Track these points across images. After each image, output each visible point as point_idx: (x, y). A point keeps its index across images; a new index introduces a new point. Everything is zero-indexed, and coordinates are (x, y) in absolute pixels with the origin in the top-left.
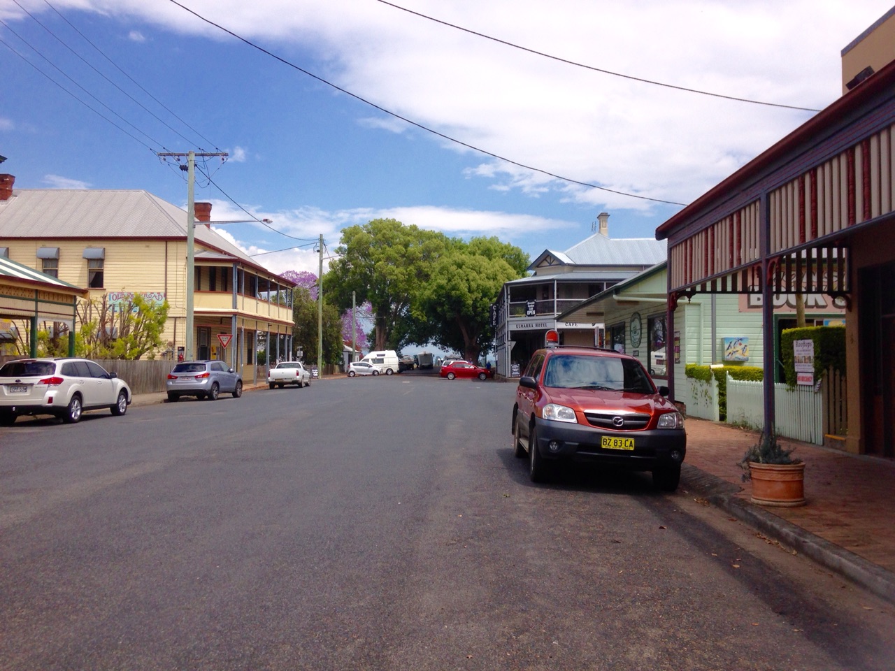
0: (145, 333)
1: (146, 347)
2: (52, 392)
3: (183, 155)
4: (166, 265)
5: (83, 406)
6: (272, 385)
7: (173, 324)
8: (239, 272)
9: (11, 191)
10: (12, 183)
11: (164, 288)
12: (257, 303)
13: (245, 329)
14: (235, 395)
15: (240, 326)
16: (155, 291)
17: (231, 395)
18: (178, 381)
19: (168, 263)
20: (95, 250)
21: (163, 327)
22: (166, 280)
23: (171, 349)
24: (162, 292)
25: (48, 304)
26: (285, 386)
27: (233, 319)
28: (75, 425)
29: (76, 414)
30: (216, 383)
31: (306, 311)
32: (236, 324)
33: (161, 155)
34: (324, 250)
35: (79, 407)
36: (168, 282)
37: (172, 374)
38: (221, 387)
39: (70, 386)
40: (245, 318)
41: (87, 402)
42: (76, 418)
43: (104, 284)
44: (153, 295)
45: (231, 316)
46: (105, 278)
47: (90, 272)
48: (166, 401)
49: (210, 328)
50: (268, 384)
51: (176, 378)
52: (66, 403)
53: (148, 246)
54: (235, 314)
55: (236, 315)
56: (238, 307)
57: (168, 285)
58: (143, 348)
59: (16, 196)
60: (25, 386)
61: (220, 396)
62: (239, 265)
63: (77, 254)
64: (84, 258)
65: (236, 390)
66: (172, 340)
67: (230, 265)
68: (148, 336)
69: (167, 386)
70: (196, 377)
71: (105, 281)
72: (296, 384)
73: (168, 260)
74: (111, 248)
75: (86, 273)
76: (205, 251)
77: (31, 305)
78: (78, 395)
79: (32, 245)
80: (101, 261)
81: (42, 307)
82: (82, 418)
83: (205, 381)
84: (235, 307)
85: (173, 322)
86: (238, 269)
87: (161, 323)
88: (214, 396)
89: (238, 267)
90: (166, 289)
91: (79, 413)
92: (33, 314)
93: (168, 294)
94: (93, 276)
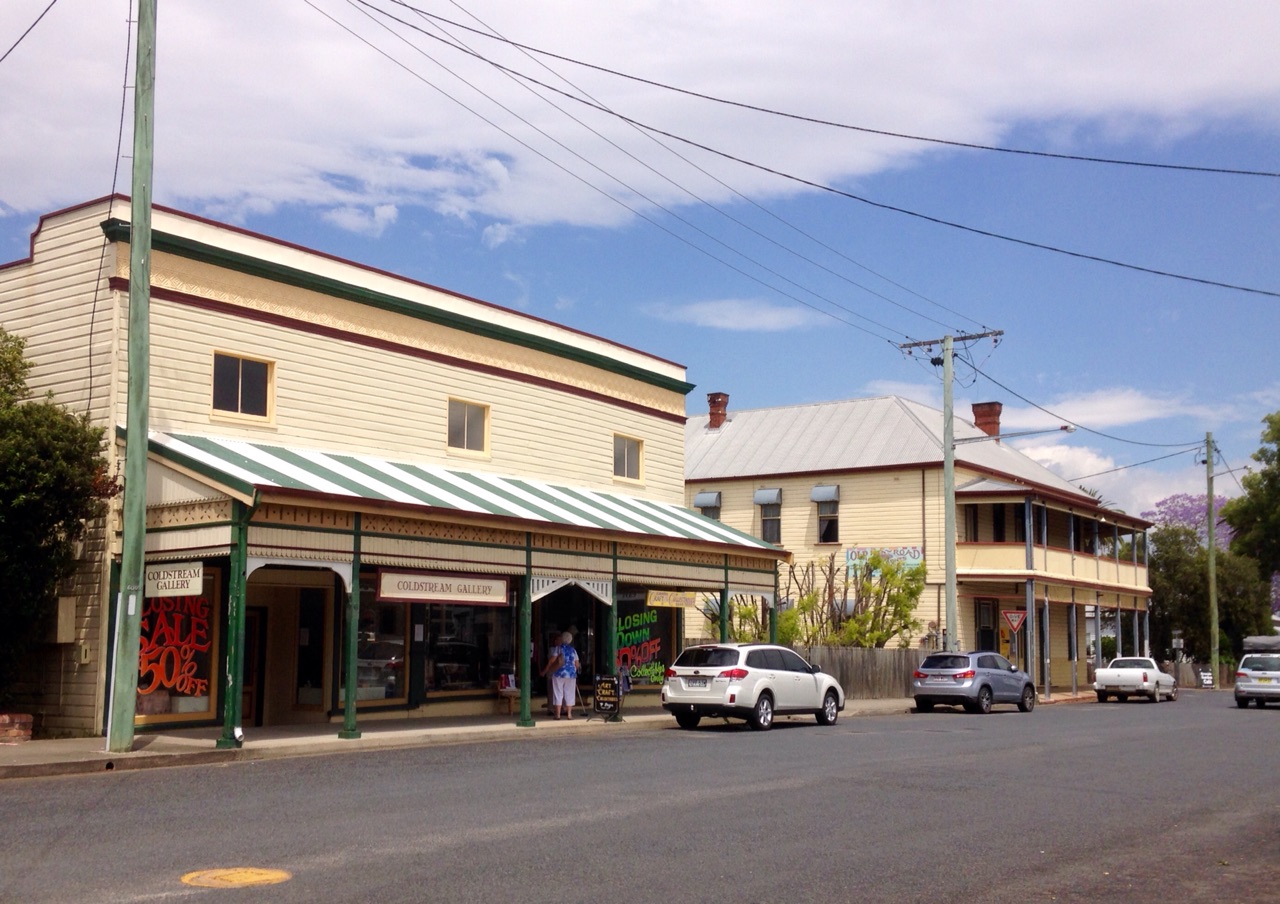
0: (891, 609)
1: (894, 628)
2: (735, 688)
3: (936, 342)
4: (924, 506)
5: (775, 709)
6: (1103, 695)
7: (936, 595)
8: (1038, 511)
9: (725, 415)
10: (725, 404)
11: (921, 540)
12: (1073, 560)
13: (1050, 602)
14: (1023, 708)
15: (1040, 597)
16: (909, 545)
17: (1015, 707)
18: (928, 681)
19: (926, 502)
20: (825, 490)
21: (917, 599)
22: (924, 528)
23: (934, 632)
24: (919, 545)
25: (741, 573)
26: (1129, 698)
27: (1028, 587)
28: (763, 733)
29: (765, 718)
30: (985, 687)
31: (1188, 568)
32: (1033, 595)
33: (905, 346)
34: (1215, 460)
35: (769, 710)
36: (926, 530)
37: (921, 670)
38: (996, 694)
39: (756, 681)
40: (1049, 584)
41: (780, 704)
42: (766, 724)
43: (840, 537)
44: (906, 551)
45: (1024, 581)
46: (840, 528)
47: (821, 520)
48: (913, 711)
49: (997, 600)
50: (1095, 694)
51: (926, 676)
52: (752, 702)
53: (897, 479)
54: (1031, 578)
55: (1032, 580)
56: (1035, 566)
57: (927, 535)
58: (888, 631)
59: (730, 421)
60: (705, 679)
61: (995, 707)
62: (1034, 499)
63: (803, 496)
64: (813, 501)
65: (1023, 698)
66: (935, 619)
67: (1021, 501)
68: (895, 614)
69: (915, 688)
70: (955, 676)
71: (840, 533)
72: (1146, 697)
73: (927, 499)
74: (848, 484)
75: (816, 522)
76: (984, 479)
77: (719, 574)
78: (767, 694)
79: (748, 486)
80: (833, 504)
81: (733, 576)
82: (774, 726)
83: (967, 684)
84: (1030, 565)
85: (937, 591)
86: (1034, 505)
87: (913, 594)
88: (985, 707)
89: (1034, 502)
90: (924, 542)
91: (769, 718)
92: (723, 586)
93: (927, 548)
94: (825, 525)
